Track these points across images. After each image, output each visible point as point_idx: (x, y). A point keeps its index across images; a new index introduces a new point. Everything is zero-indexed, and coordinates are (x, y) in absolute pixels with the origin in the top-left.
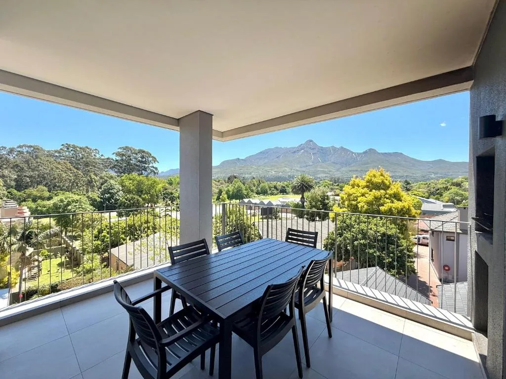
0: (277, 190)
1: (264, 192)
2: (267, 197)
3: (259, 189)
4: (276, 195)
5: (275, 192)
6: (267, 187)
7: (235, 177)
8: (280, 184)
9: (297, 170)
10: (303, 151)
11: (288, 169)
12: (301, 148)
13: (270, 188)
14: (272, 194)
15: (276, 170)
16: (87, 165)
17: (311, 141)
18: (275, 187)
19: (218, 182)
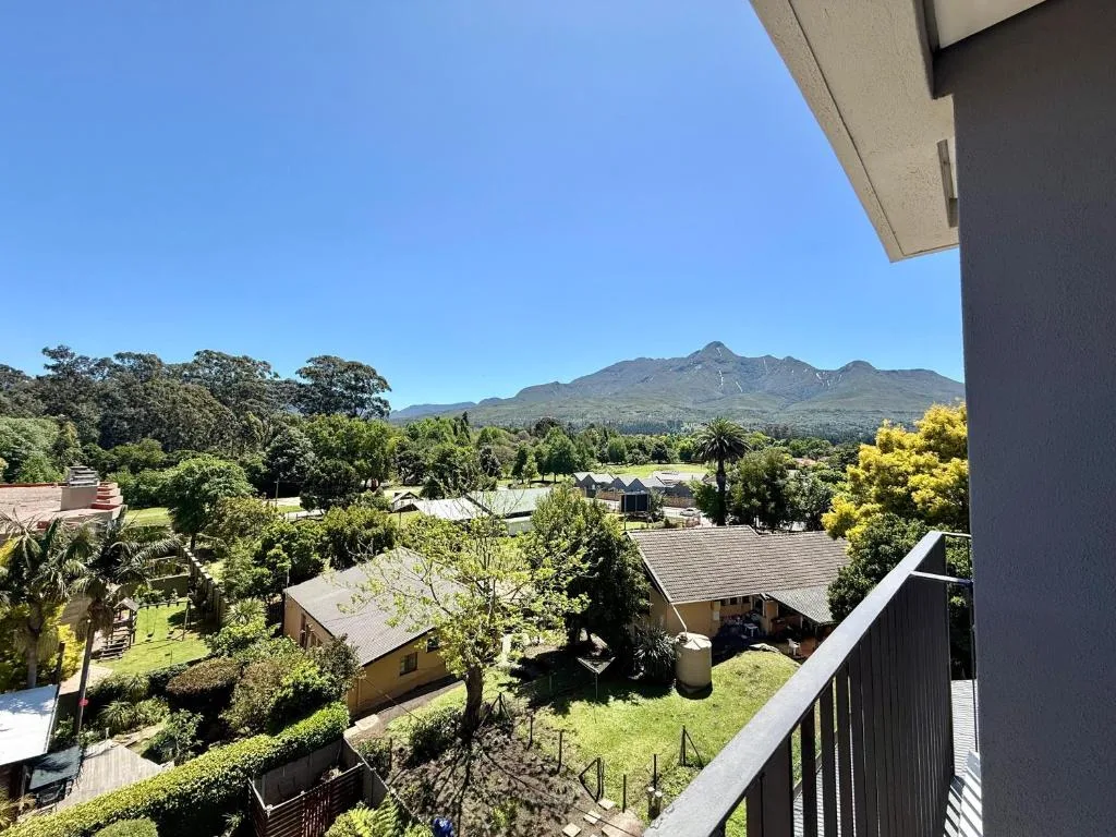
0: (646, 453)
1: (616, 457)
2: (624, 468)
3: (606, 450)
4: (645, 463)
5: (642, 457)
6: (623, 447)
7: (553, 424)
8: (652, 441)
9: (689, 410)
10: (700, 367)
11: (666, 408)
12: (696, 359)
13: (630, 448)
14: (635, 462)
15: (640, 408)
16: (245, 394)
17: (719, 344)
18: (641, 447)
19: (516, 433)
